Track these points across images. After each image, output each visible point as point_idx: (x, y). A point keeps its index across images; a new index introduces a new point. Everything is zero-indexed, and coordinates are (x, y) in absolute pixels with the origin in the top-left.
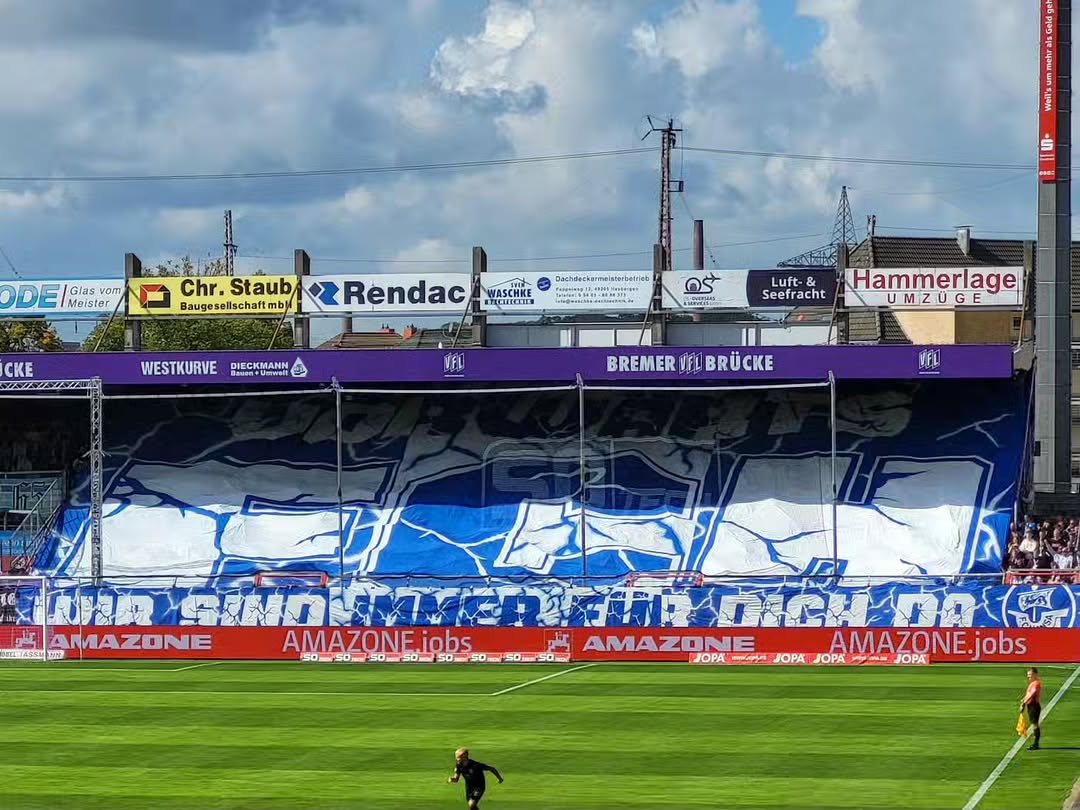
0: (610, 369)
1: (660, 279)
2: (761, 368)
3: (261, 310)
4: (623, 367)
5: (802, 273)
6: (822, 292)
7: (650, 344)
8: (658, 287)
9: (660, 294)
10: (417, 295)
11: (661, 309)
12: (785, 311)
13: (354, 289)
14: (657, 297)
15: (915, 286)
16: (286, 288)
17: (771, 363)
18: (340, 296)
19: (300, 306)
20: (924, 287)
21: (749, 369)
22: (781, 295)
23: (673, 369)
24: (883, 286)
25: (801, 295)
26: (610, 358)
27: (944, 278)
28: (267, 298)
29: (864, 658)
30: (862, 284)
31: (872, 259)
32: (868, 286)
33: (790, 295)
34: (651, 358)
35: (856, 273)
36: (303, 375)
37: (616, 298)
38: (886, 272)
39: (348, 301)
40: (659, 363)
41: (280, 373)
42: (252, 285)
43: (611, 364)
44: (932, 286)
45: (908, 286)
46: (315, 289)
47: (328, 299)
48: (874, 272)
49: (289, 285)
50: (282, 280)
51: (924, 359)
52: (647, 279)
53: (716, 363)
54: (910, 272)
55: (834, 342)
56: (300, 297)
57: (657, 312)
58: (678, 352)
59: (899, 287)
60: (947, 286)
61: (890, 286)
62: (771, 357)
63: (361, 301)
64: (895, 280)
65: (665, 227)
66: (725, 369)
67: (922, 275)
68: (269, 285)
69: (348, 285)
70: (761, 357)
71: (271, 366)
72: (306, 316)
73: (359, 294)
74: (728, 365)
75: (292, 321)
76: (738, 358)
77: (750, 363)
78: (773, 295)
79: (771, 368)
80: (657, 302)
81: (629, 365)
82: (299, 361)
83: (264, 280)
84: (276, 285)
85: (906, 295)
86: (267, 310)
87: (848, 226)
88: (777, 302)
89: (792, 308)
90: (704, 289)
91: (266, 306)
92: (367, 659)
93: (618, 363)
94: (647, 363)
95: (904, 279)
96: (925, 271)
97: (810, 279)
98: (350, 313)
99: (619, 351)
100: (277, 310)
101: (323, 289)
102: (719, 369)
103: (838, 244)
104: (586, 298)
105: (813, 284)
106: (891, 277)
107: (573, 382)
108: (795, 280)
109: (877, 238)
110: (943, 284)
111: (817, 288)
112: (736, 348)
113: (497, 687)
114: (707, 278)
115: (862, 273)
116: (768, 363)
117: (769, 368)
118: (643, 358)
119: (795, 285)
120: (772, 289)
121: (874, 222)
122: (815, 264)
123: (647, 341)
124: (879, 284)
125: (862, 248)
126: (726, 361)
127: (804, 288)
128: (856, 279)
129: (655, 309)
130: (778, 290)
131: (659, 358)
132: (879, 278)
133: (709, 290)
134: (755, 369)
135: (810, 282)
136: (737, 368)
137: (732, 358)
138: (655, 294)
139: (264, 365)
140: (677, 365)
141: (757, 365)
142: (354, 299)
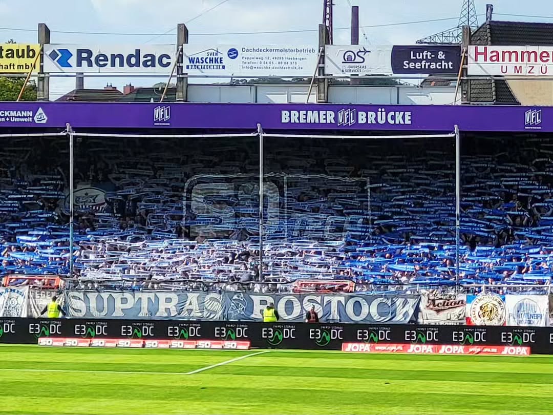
0: (283, 121)
1: (323, 51)
2: (402, 122)
3: (12, 70)
4: (294, 119)
5: (434, 48)
6: (450, 63)
7: (315, 102)
8: (322, 58)
9: (323, 63)
10: (133, 61)
11: (324, 75)
12: (421, 78)
13: (84, 55)
14: (321, 65)
15: (522, 60)
16: (31, 53)
17: (410, 118)
18: (73, 61)
19: (42, 67)
20: (529, 61)
21: (392, 122)
22: (418, 65)
23: (333, 122)
24: (498, 60)
25: (433, 66)
26: (284, 112)
27: (545, 55)
28: (16, 61)
29: (479, 350)
30: (481, 58)
31: (489, 39)
32: (485, 60)
33: (425, 65)
34: (316, 113)
35: (476, 49)
36: (44, 122)
37: (289, 65)
38: (500, 49)
39: (79, 64)
40: (322, 117)
41: (26, 120)
42: (5, 50)
43: (285, 117)
44: (536, 60)
45: (517, 60)
46: (53, 55)
47: (64, 63)
48: (490, 48)
49: (33, 51)
50: (28, 47)
51: (529, 117)
52: (313, 51)
53: (367, 117)
54: (519, 49)
55: (459, 103)
56: (42, 61)
57: (322, 77)
58: (337, 108)
59: (510, 61)
60: (548, 60)
61: (503, 60)
62: (409, 113)
63: (90, 65)
64: (507, 55)
65: (328, 11)
66: (374, 122)
67: (528, 52)
68: (18, 51)
69: (80, 52)
70: (402, 113)
71: (19, 114)
72: (47, 75)
73: (88, 59)
74: (376, 119)
75: (36, 79)
76: (384, 114)
77: (393, 118)
78: (412, 65)
79: (409, 122)
80: (321, 70)
81: (299, 118)
82: (40, 110)
83: (14, 47)
84: (23, 51)
85: (516, 67)
86: (16, 70)
87: (472, 13)
88: (415, 71)
89: (426, 76)
90: (358, 59)
91: (16, 67)
92: (90, 345)
93: (290, 116)
94: (313, 117)
95: (514, 55)
96: (531, 48)
97: (440, 53)
98: (82, 73)
99: (291, 107)
100: (24, 70)
101: (60, 55)
102: (369, 122)
103: (463, 27)
104: (265, 65)
105: (443, 57)
106: (504, 53)
107: (255, 130)
108: (429, 54)
109: (493, 22)
110: (544, 59)
111: (447, 61)
112: (382, 106)
113: (192, 368)
114: (360, 51)
115: (481, 49)
116: (407, 118)
117: (408, 122)
118: (310, 113)
119: (429, 58)
120: (411, 61)
121: (492, 10)
122: (446, 41)
123: (313, 99)
124: (494, 58)
125: (481, 30)
126: (374, 116)
127: (436, 60)
128: (477, 54)
129: (319, 75)
130: (416, 61)
131: (322, 113)
132: (495, 54)
133: (362, 60)
134: (397, 122)
135: (441, 55)
136: (383, 122)
137: (379, 113)
138: (319, 63)
139: (13, 113)
140: (336, 118)
141: (399, 119)
142: (84, 63)
